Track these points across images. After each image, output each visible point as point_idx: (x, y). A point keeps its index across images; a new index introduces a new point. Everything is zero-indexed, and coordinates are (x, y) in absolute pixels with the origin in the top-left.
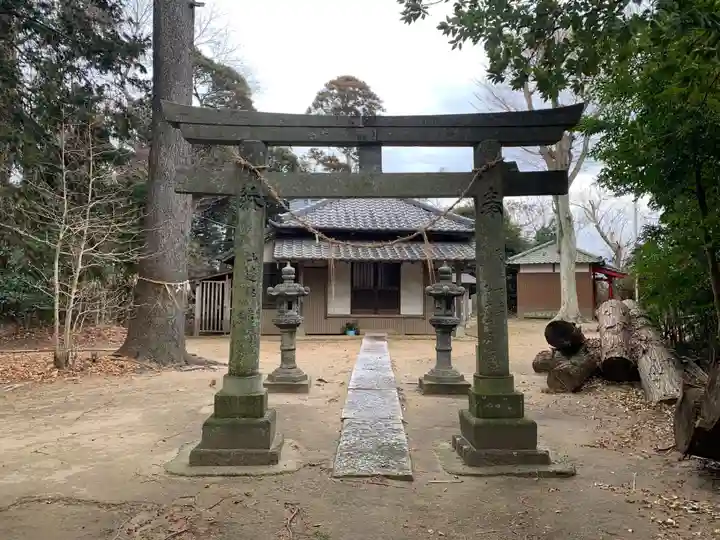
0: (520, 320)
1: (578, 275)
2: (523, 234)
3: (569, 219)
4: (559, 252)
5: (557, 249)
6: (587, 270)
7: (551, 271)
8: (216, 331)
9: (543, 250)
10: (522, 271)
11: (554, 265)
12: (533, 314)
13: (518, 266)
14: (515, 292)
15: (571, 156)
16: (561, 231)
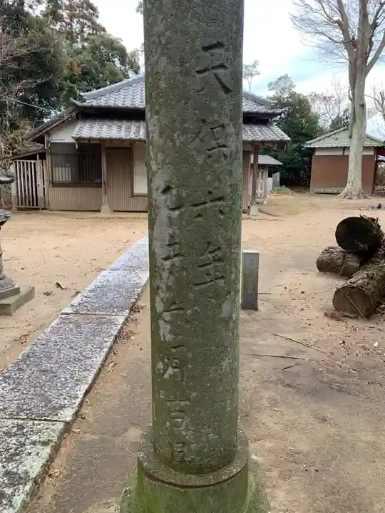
0: (312, 195)
1: (364, 157)
2: (321, 123)
3: (363, 106)
4: (351, 137)
5: (348, 135)
6: (372, 153)
7: (341, 153)
8: (31, 207)
9: (336, 136)
10: (317, 154)
11: (345, 149)
12: (322, 191)
13: (314, 149)
14: (310, 171)
15: (371, 43)
16: (354, 118)
